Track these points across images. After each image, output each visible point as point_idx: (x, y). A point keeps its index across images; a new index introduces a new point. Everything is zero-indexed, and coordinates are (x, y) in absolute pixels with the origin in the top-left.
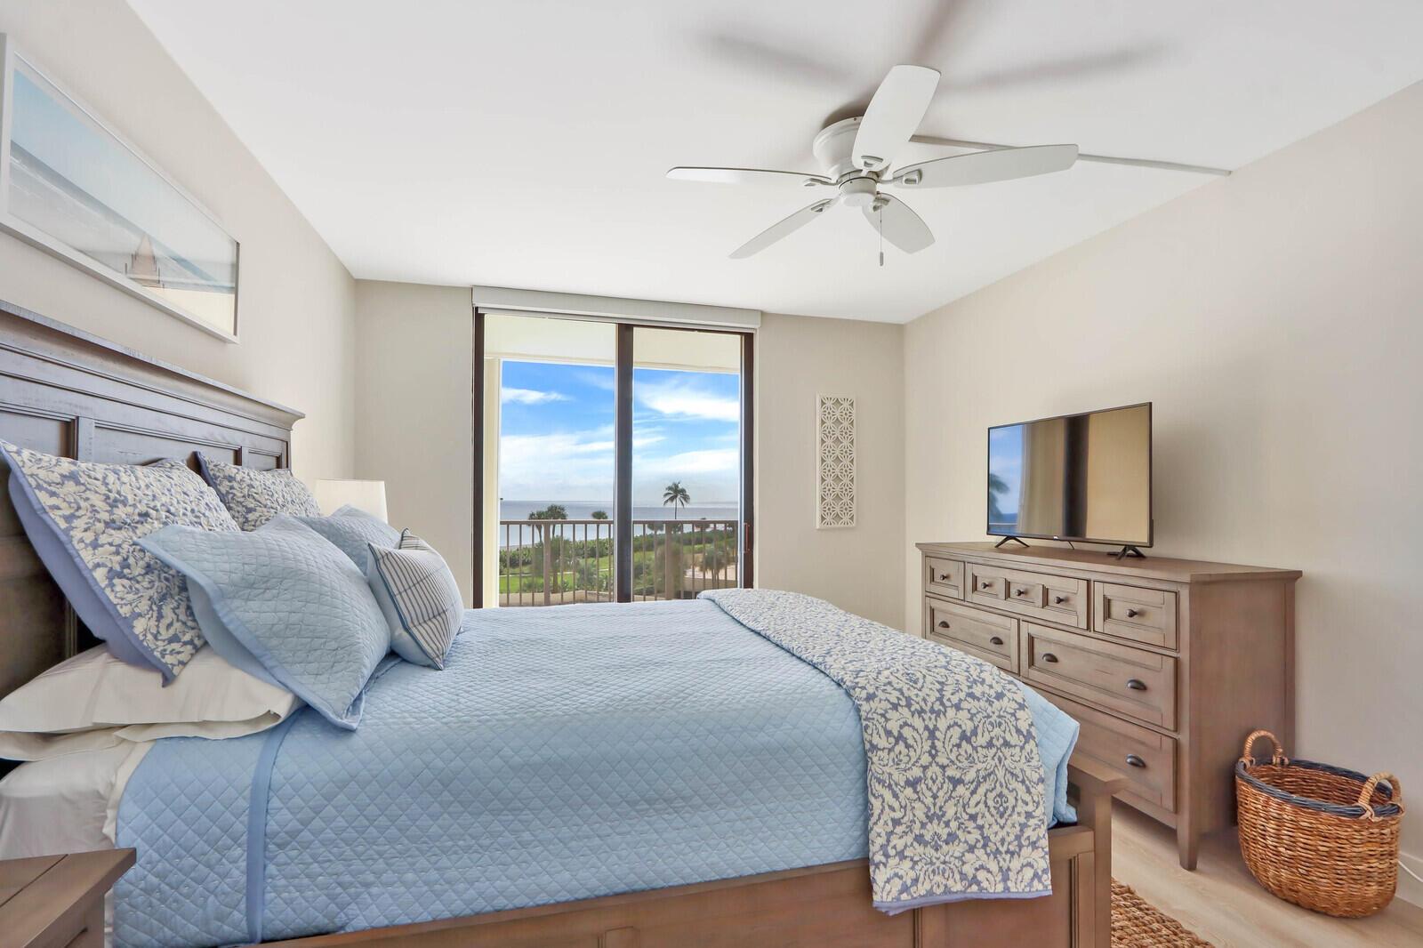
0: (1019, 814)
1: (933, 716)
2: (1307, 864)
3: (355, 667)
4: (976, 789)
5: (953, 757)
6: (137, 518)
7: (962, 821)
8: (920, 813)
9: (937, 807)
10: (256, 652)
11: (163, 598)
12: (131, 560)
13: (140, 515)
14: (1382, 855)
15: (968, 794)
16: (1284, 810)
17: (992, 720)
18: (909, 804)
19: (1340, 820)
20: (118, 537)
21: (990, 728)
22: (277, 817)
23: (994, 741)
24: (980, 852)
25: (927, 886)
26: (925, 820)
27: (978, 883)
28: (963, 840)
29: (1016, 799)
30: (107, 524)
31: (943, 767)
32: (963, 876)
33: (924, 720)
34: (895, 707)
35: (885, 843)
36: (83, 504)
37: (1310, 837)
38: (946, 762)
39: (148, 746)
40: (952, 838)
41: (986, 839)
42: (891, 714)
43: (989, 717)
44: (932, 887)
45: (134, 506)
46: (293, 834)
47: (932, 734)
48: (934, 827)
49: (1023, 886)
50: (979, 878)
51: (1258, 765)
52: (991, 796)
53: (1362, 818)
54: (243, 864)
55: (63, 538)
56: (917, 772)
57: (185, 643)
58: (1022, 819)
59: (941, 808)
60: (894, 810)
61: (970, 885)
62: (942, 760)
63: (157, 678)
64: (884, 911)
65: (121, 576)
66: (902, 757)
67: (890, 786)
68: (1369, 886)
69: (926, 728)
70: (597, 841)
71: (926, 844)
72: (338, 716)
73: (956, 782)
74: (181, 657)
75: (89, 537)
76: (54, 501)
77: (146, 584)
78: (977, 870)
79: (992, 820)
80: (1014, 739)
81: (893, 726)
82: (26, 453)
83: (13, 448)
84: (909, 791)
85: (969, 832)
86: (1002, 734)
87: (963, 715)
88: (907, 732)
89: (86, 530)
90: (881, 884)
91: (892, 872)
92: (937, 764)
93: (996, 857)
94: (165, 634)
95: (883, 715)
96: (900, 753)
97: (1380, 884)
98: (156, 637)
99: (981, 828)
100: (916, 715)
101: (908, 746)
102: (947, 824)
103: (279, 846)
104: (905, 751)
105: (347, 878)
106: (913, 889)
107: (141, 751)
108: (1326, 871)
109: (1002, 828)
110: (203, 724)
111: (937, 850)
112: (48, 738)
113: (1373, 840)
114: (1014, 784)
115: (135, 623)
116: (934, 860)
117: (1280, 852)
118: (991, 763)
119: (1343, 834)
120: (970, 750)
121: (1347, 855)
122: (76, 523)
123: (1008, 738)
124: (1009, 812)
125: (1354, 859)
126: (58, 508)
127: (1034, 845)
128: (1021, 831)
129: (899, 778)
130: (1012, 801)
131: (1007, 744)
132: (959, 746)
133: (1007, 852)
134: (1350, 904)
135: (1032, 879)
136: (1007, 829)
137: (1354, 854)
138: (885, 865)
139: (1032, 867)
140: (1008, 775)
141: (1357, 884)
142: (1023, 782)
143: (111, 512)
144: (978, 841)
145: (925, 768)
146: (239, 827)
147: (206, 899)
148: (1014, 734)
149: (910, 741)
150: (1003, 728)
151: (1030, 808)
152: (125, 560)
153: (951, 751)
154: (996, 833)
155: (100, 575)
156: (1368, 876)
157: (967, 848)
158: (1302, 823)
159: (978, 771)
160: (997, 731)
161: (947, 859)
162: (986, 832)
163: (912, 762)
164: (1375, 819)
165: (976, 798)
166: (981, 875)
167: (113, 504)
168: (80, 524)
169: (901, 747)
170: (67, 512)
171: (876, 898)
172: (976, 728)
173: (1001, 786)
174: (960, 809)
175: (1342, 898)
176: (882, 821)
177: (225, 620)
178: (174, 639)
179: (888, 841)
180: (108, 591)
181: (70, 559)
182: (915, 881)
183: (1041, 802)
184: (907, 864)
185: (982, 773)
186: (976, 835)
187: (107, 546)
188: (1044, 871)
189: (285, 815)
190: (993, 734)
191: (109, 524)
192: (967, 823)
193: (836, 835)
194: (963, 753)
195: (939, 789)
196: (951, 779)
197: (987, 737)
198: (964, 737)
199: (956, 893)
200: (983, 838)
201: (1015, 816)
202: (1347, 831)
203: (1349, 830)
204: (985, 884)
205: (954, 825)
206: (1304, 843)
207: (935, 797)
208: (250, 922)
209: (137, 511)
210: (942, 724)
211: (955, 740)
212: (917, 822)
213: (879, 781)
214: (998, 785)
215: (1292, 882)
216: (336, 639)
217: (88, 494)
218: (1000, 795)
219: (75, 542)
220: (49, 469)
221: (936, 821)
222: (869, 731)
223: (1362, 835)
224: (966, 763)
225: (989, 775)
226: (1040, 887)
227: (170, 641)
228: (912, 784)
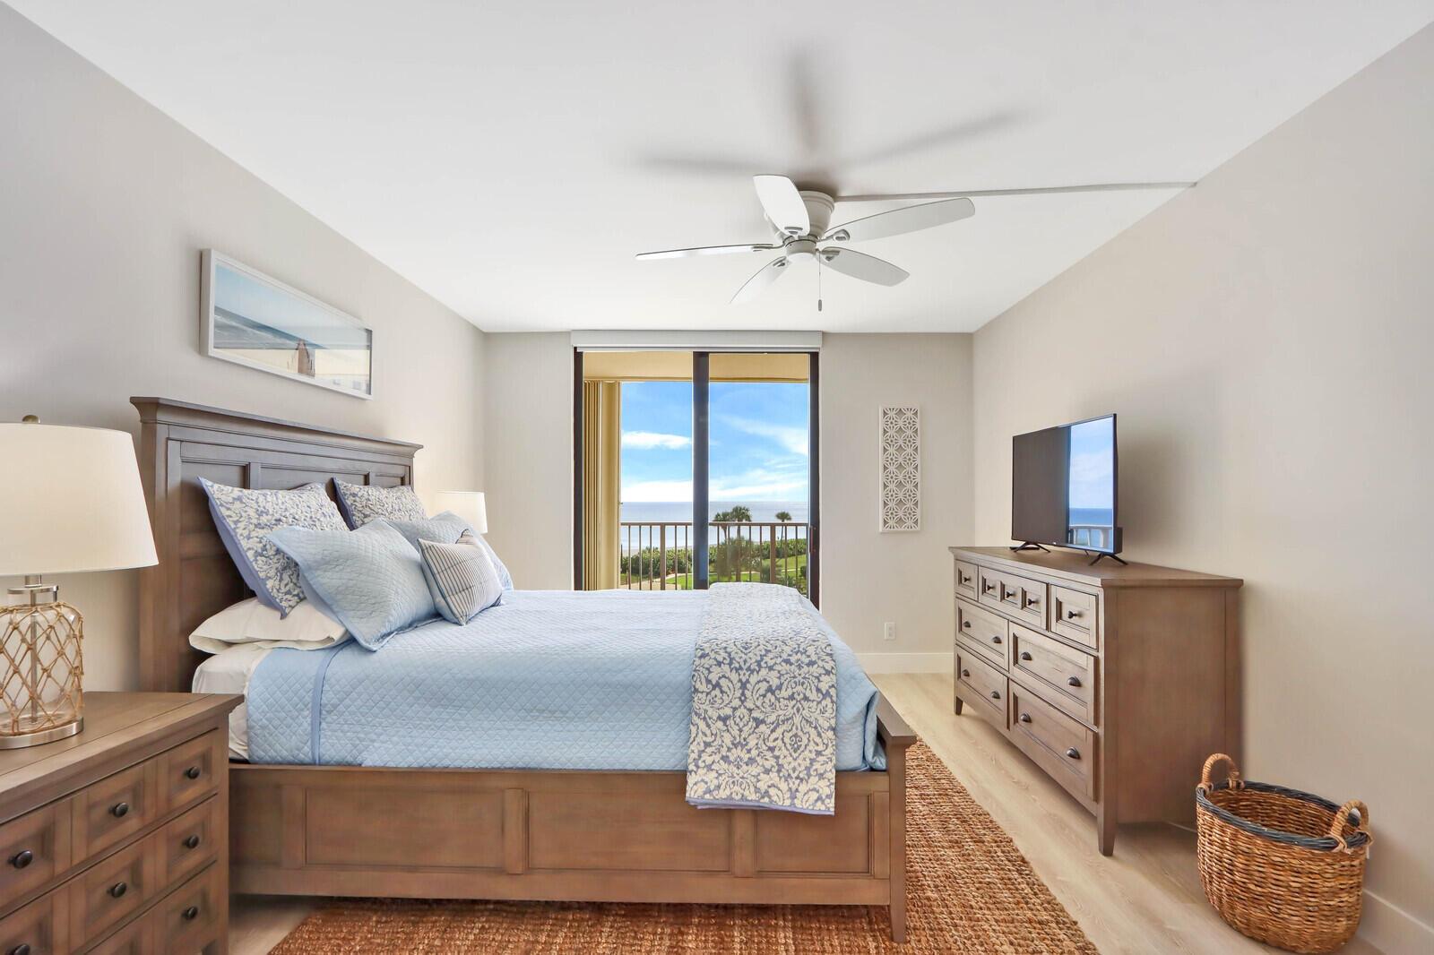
0: (810, 751)
1: (747, 674)
2: (1279, 902)
3: (384, 614)
4: (775, 728)
5: (759, 703)
6: (274, 522)
7: (761, 750)
8: (728, 740)
9: (742, 738)
10: (329, 602)
11: (284, 569)
12: (268, 547)
13: (276, 520)
14: (1352, 888)
15: (768, 731)
16: (1255, 844)
17: (797, 680)
18: (718, 733)
19: (1312, 853)
20: (261, 533)
21: (794, 685)
22: (327, 695)
23: (796, 696)
24: (774, 775)
25: (728, 792)
26: (731, 746)
27: (770, 797)
28: (761, 764)
29: (809, 741)
30: (256, 526)
31: (750, 710)
32: (757, 790)
33: (739, 675)
34: (719, 664)
35: (697, 757)
36: (243, 514)
37: (1282, 873)
38: (752, 706)
39: (269, 651)
40: (751, 761)
41: (780, 767)
42: (715, 669)
43: (795, 677)
44: (731, 794)
45: (273, 515)
46: (335, 706)
47: (744, 686)
48: (736, 753)
49: (808, 804)
50: (771, 793)
51: (1215, 789)
52: (788, 735)
53: (1335, 851)
54: (309, 720)
55: (233, 534)
56: (728, 711)
57: (294, 595)
58: (813, 756)
59: (745, 739)
60: (706, 736)
61: (763, 797)
62: (749, 704)
63: (278, 614)
64: (692, 804)
65: (262, 555)
66: (716, 699)
67: (704, 719)
68: (1339, 921)
69: (740, 681)
70: (505, 732)
71: (730, 763)
72: (367, 642)
73: (759, 722)
74: (291, 603)
75: (246, 533)
76: (228, 513)
77: (275, 561)
78: (769, 787)
79: (786, 753)
80: (813, 695)
81: (714, 677)
82: (216, 486)
83: (209, 483)
84: (720, 724)
85: (766, 759)
86: (804, 691)
87: (774, 674)
88: (723, 682)
89: (244, 529)
90: (691, 786)
91: (700, 779)
92: (745, 707)
93: (786, 780)
94: (283, 590)
95: (708, 669)
96: (716, 696)
97: (1349, 918)
98: (278, 591)
99: (777, 758)
100: (734, 671)
101: (722, 692)
102: (749, 751)
103: (327, 712)
104: (719, 695)
105: (362, 736)
106: (715, 793)
107: (265, 654)
108: (1297, 909)
109: (795, 760)
110: (298, 642)
111: (738, 768)
112: (229, 644)
113: (1345, 873)
114: (808, 728)
115: (267, 582)
116: (735, 775)
117: (1249, 888)
118: (790, 712)
119: (1316, 869)
120: (773, 699)
121: (1319, 891)
122: (239, 525)
123: (808, 694)
124: (802, 749)
125: (1326, 894)
126: (231, 517)
127: (821, 776)
128: (811, 764)
129: (713, 714)
130: (805, 741)
131: (806, 698)
132: (764, 696)
133: (797, 778)
134: (1321, 942)
135: (816, 801)
136: (799, 761)
137: (1326, 889)
138: (695, 772)
139: (818, 792)
140: (804, 722)
141: (1328, 920)
142: (816, 728)
143: (258, 519)
144: (773, 766)
145: (735, 709)
146: (308, 699)
147: (291, 737)
148: (814, 691)
149: (725, 689)
150: (805, 686)
151: (820, 748)
152: (265, 546)
153: (758, 699)
154: (790, 763)
155: (250, 554)
156: (1337, 911)
157: (763, 770)
158: (1273, 858)
159: (779, 716)
160: (799, 688)
161: (745, 776)
162: (781, 762)
163: (724, 704)
164: (1348, 851)
165: (774, 735)
166: (772, 791)
167: (260, 514)
168: (241, 525)
169: (717, 692)
170: (235, 519)
171: (687, 795)
172: (782, 684)
173: (797, 729)
174: (761, 742)
175: (1313, 936)
176: (695, 743)
177: (311, 582)
178: (288, 593)
179: (700, 757)
180: (254, 563)
181: (236, 544)
182: (718, 787)
183: (830, 745)
184: (714, 774)
185: (782, 718)
186: (773, 762)
187: (255, 539)
188: (828, 797)
189: (331, 694)
190: (795, 690)
191: (258, 526)
192: (766, 753)
193: (670, 750)
194: (767, 701)
195: (745, 725)
196: (755, 719)
197: (790, 692)
198: (770, 690)
199: (751, 800)
200: (778, 764)
201: (806, 752)
202: (1319, 865)
203: (1322, 864)
204: (775, 798)
205: (754, 753)
206: (1275, 879)
207: (741, 730)
208: (313, 754)
209: (274, 518)
210: (754, 679)
211: (762, 691)
212: (725, 746)
213: (696, 714)
214: (794, 728)
215: (1261, 920)
216: (375, 597)
217: (246, 509)
218: (796, 735)
219: (238, 536)
220: (227, 495)
221: (739, 748)
222: (695, 679)
223: (1334, 869)
224: (769, 709)
225: (788, 720)
226: (823, 808)
227: (286, 593)
228: (724, 719)
